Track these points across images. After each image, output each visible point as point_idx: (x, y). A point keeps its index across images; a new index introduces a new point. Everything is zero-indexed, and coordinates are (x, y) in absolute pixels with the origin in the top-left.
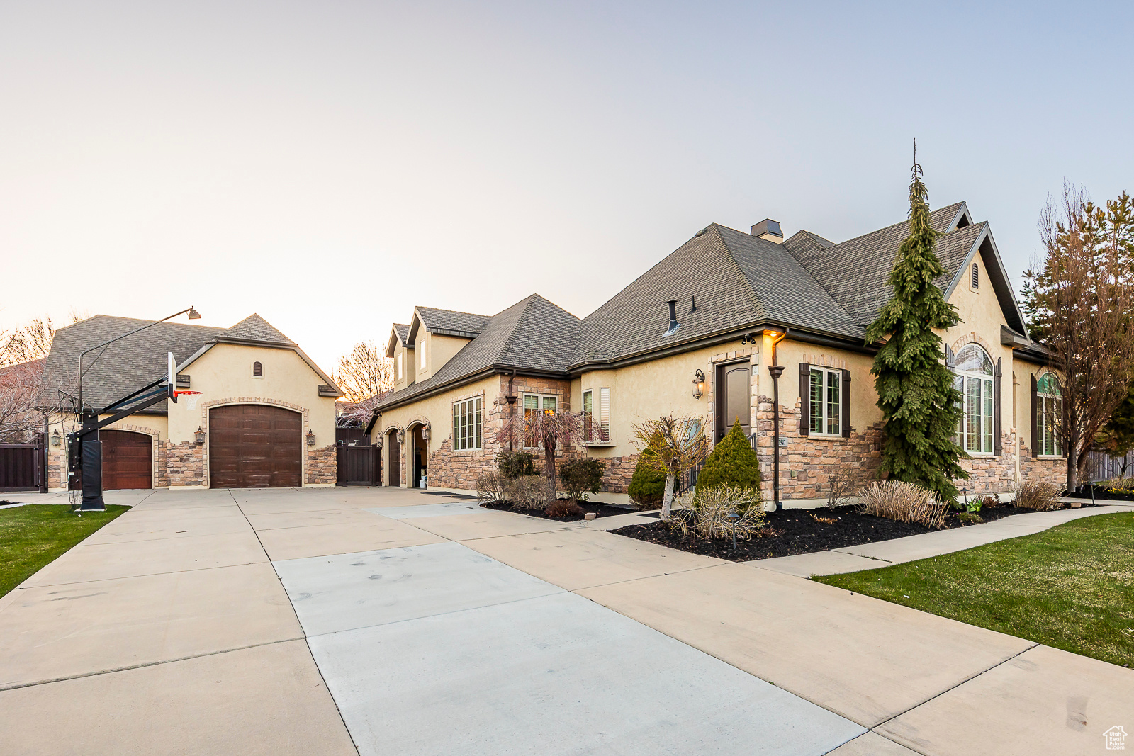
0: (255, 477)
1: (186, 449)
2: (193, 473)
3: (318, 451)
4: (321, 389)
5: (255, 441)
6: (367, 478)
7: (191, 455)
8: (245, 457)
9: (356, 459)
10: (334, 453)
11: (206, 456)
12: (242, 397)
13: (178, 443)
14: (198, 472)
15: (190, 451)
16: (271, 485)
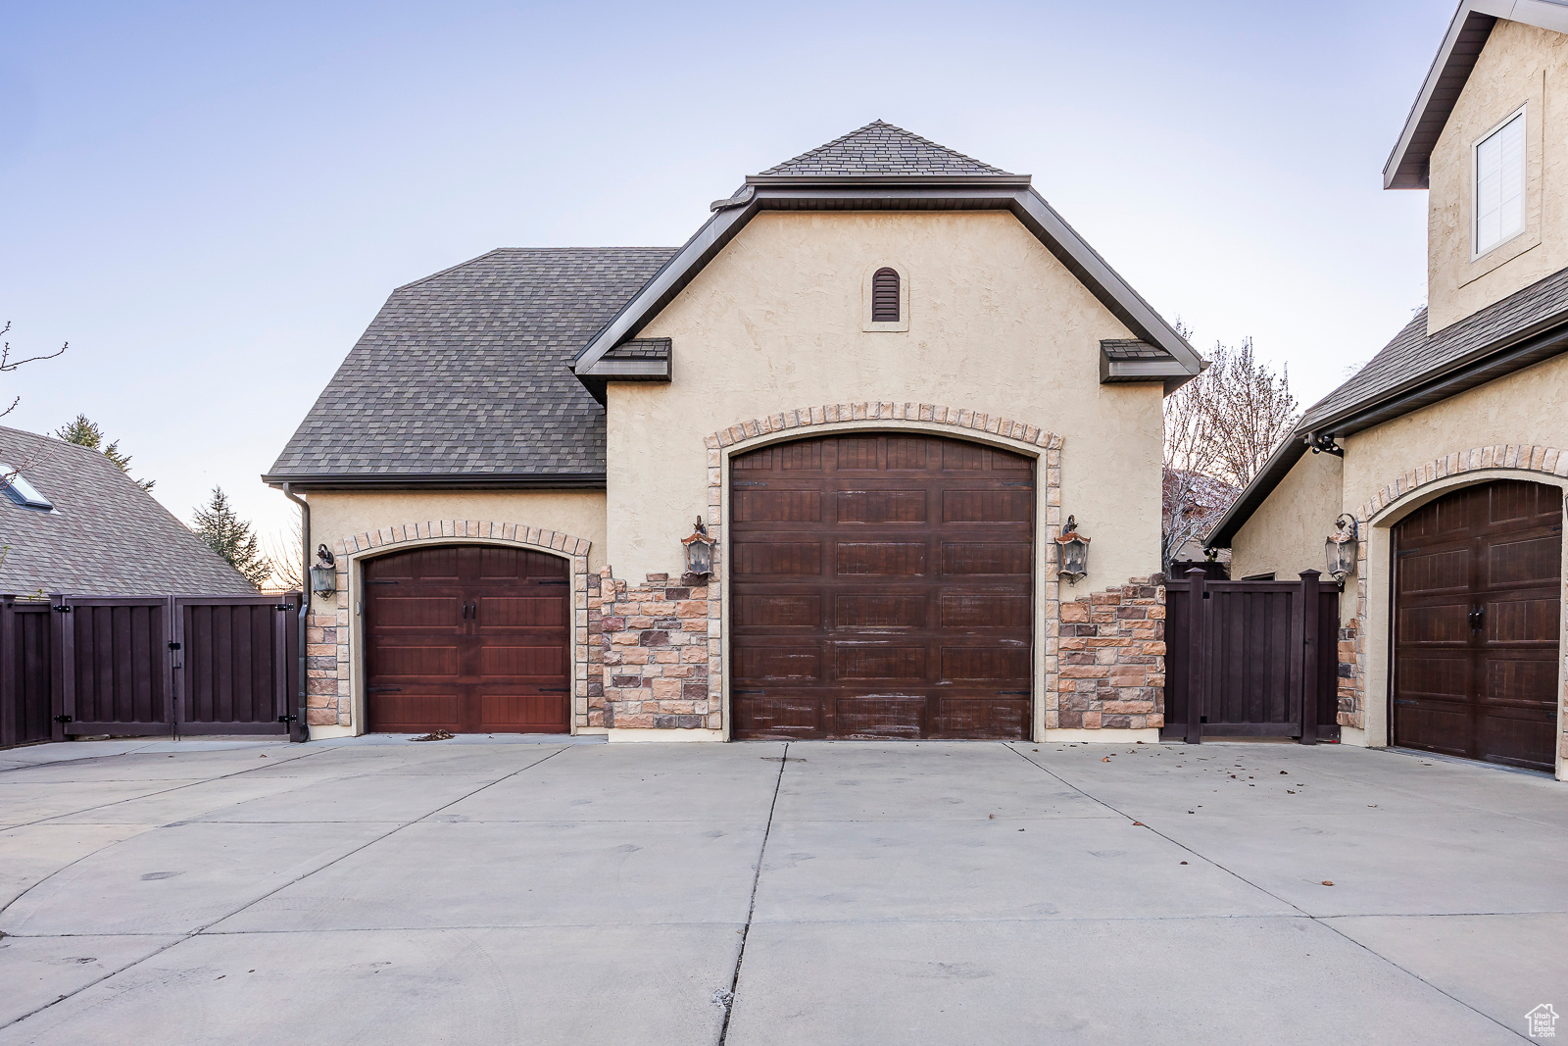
0: (874, 702)
1: (658, 600)
2: (679, 684)
3: (1095, 600)
4: (1109, 353)
5: (873, 568)
6: (1281, 709)
7: (673, 622)
8: (841, 628)
9: (1238, 628)
10: (1157, 608)
11: (718, 626)
12: (833, 404)
13: (635, 580)
14: (694, 680)
15: (669, 607)
16: (928, 731)
